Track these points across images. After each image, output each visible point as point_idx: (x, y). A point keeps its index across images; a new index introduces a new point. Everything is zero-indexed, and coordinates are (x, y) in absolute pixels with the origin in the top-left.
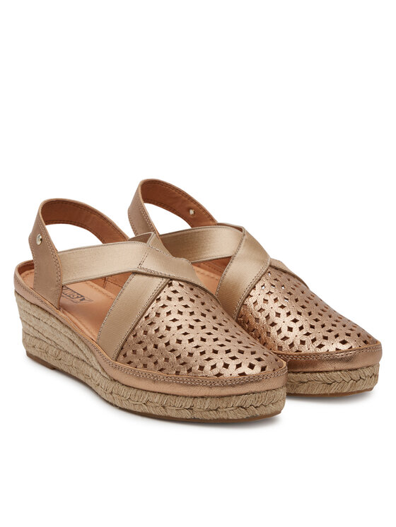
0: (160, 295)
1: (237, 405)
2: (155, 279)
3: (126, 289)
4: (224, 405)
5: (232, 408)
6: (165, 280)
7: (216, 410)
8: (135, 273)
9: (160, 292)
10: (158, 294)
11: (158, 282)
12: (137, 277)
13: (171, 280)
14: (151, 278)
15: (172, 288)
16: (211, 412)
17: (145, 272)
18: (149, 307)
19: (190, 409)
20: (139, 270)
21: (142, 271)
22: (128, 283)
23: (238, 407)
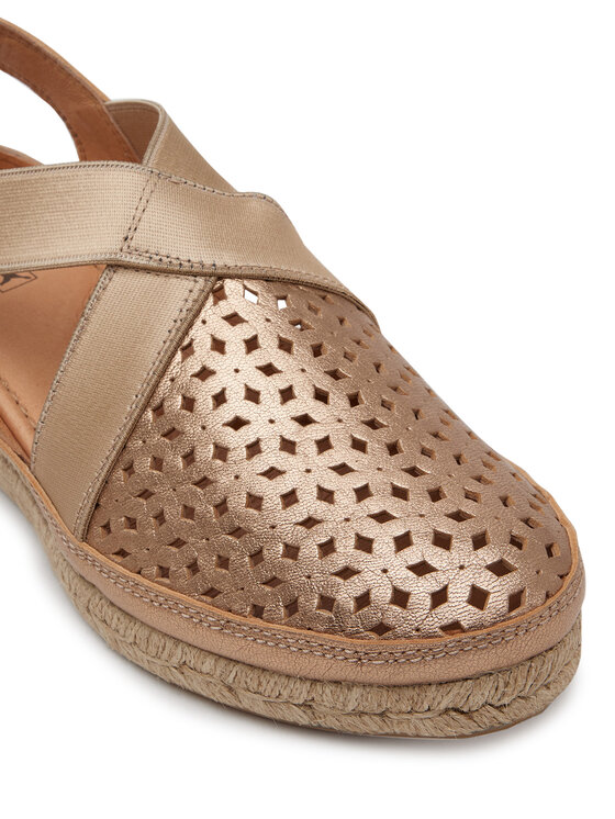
0: (192, 332)
1: (442, 706)
2: (173, 280)
3: (94, 318)
4: (405, 706)
5: (429, 715)
6: (201, 280)
7: (382, 715)
8: (115, 266)
9: (191, 325)
10: (186, 333)
11: (181, 291)
12: (120, 279)
13: (221, 278)
14: (160, 280)
15: (225, 308)
16: (366, 718)
17: (143, 261)
18: (162, 376)
19: (307, 706)
20: (127, 259)
21: (133, 260)
22: (98, 299)
23: (447, 710)
